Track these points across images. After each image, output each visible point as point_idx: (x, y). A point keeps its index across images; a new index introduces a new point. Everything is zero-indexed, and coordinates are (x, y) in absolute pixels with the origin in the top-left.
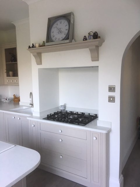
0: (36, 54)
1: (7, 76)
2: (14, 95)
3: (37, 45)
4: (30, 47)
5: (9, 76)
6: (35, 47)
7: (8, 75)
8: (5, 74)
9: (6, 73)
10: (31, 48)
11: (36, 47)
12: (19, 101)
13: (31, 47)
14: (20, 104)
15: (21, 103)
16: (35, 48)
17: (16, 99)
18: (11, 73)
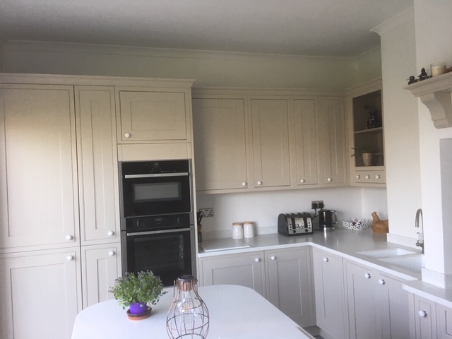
0: (432, 96)
1: (357, 165)
2: (374, 214)
3: (436, 71)
4: (412, 80)
5: (362, 165)
6: (428, 77)
7: (359, 163)
8: (352, 161)
9: (354, 158)
10: (416, 81)
11: (431, 77)
12: (387, 231)
13: (417, 78)
14: (388, 240)
15: (390, 238)
16: (430, 79)
17: (378, 226)
18: (366, 156)
